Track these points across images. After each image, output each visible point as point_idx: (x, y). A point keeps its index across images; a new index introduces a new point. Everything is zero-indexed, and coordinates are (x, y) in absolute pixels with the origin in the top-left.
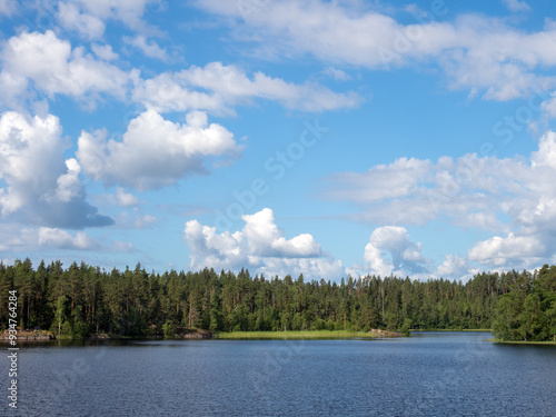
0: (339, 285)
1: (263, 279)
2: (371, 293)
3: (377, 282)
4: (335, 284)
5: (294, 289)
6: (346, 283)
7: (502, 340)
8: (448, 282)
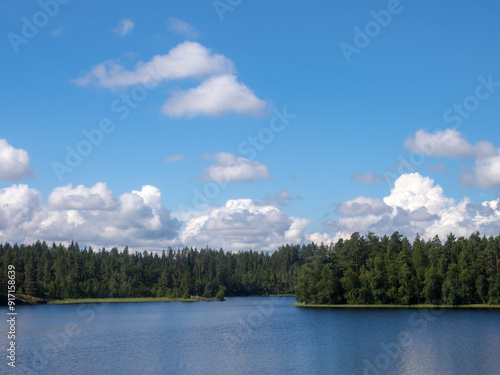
0: (160, 256)
1: (91, 251)
2: (189, 264)
3: (194, 253)
4: (156, 255)
5: (122, 260)
6: (167, 254)
7: (304, 304)
8: (256, 253)
